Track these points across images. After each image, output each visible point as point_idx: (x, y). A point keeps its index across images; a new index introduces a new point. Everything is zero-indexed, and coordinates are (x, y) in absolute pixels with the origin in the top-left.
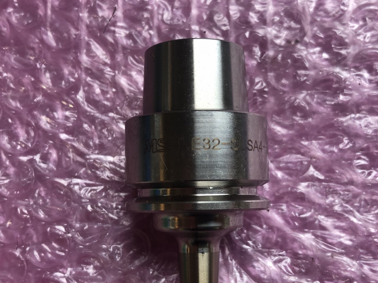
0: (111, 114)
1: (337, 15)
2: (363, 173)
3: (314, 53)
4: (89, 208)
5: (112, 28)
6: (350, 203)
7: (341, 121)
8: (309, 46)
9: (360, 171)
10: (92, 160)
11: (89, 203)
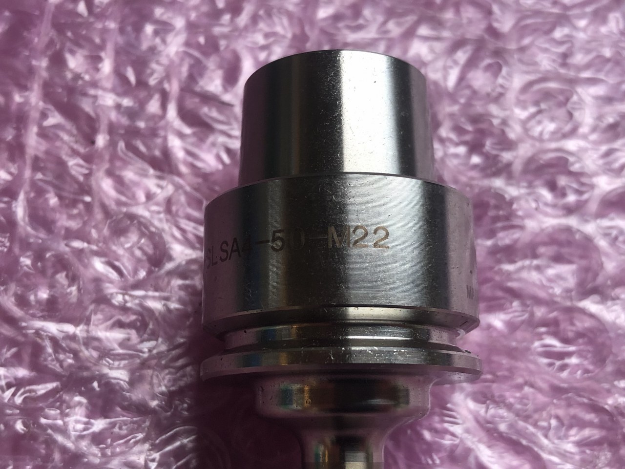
0: (77, 244)
1: (494, 94)
2: (551, 365)
3: (456, 156)
4: (19, 426)
5: (92, 92)
6: (531, 420)
7: (507, 271)
8: (448, 144)
9: (545, 361)
10: (33, 331)
11: (19, 417)
